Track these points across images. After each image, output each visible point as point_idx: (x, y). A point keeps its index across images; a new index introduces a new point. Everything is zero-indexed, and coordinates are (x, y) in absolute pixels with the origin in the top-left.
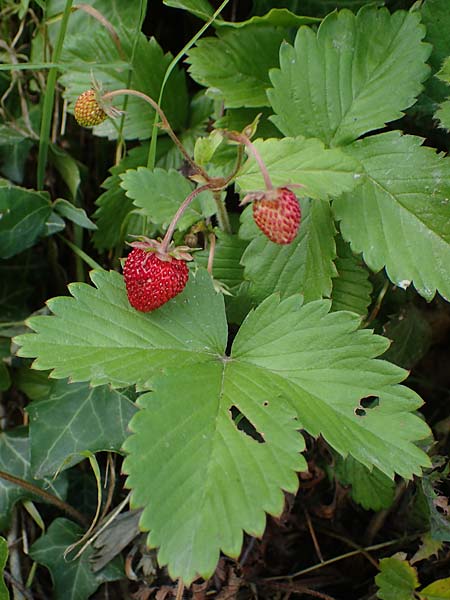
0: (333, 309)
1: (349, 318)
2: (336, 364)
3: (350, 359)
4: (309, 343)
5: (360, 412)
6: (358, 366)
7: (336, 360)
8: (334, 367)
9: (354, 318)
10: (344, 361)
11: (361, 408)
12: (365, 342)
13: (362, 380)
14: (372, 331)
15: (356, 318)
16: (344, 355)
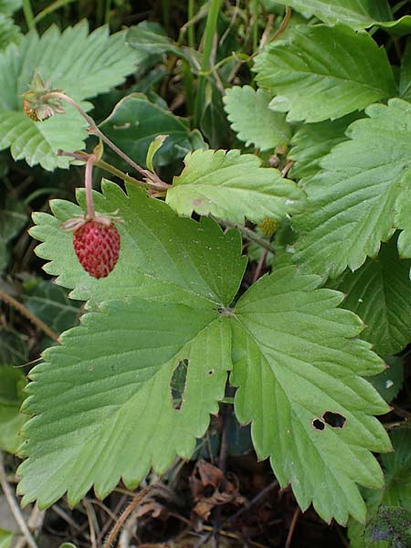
0: (342, 306)
1: (353, 322)
2: (319, 363)
3: (337, 366)
4: (304, 330)
5: (318, 425)
6: (341, 377)
7: (322, 360)
8: (317, 366)
9: (357, 324)
10: (330, 365)
11: (322, 420)
12: (359, 355)
13: (337, 392)
14: (371, 346)
15: (359, 325)
16: (332, 359)
